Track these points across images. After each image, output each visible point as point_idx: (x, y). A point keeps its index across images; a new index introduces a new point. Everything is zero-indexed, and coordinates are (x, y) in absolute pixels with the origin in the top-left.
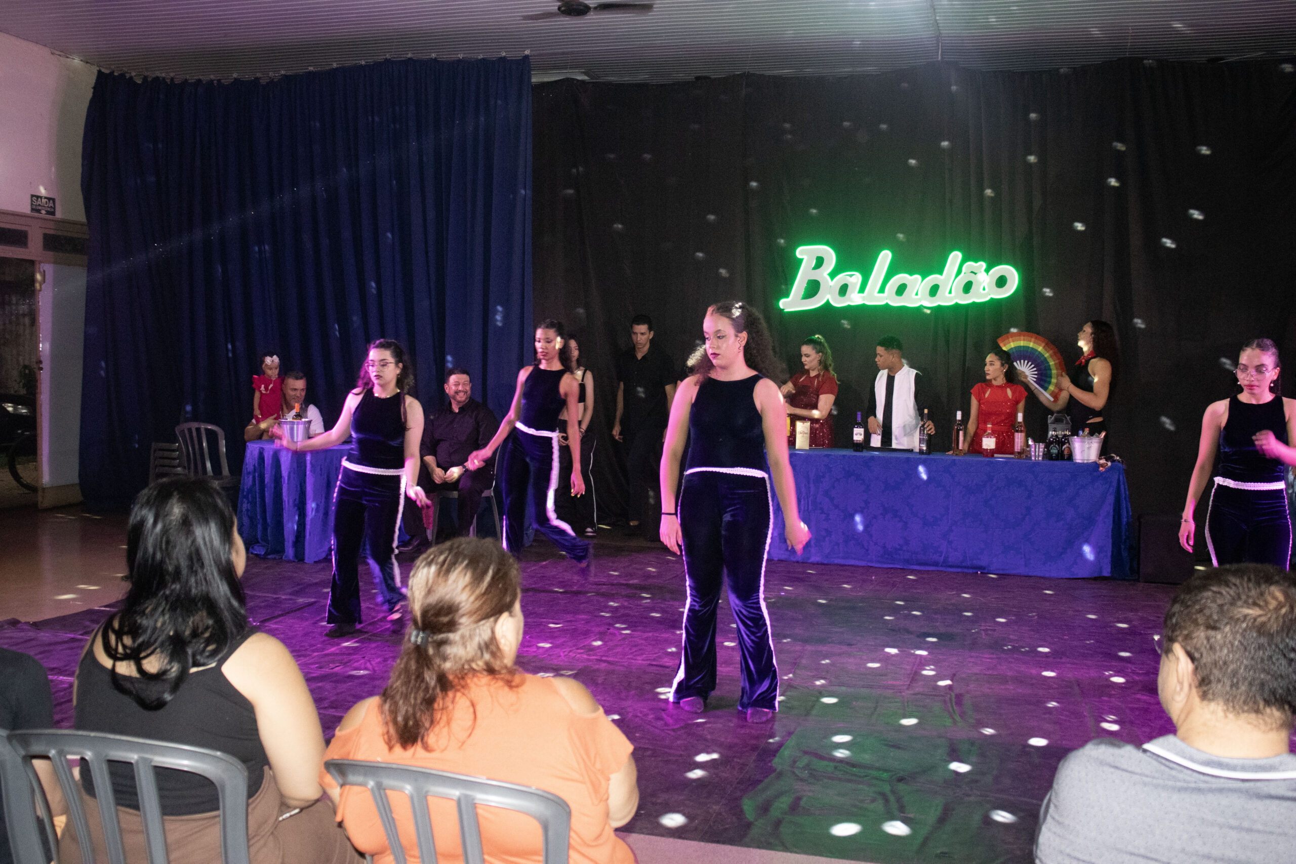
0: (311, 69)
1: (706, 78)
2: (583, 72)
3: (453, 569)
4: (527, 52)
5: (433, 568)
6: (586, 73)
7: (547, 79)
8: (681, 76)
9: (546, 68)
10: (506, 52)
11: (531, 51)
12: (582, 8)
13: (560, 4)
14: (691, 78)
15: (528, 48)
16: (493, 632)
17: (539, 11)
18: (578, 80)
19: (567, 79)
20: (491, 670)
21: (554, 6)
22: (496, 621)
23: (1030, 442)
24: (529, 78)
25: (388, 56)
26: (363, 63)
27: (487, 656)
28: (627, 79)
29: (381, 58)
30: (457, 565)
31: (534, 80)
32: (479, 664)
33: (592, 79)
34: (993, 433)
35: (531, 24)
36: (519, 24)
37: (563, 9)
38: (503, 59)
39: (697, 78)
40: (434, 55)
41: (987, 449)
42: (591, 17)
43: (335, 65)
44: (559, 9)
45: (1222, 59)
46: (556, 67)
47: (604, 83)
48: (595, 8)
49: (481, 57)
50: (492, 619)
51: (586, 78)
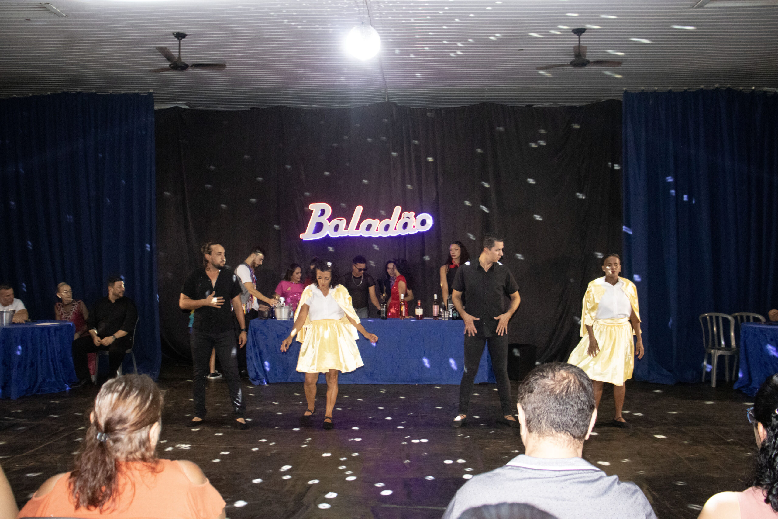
0: (15, 96)
1: (257, 108)
2: (185, 104)
3: (129, 395)
4: (151, 91)
5: (116, 395)
6: (186, 104)
7: (163, 107)
8: (243, 107)
9: (163, 101)
10: (138, 90)
11: (154, 90)
12: (183, 66)
13: (170, 63)
14: (248, 108)
15: (152, 88)
16: (149, 434)
17: (159, 67)
18: (182, 108)
19: (176, 107)
20: (144, 459)
21: (167, 64)
22: (151, 427)
23: (441, 310)
24: (153, 106)
25: (65, 90)
26: (49, 93)
27: (143, 450)
28: (211, 108)
29: (59, 91)
30: (131, 393)
31: (156, 107)
32: (138, 455)
33: (191, 107)
34: (422, 306)
35: (154, 75)
36: (148, 74)
37: (172, 66)
38: (137, 95)
39: (252, 108)
40: (94, 91)
41: (418, 315)
42: (190, 71)
43: (31, 94)
44: (170, 65)
45: (532, 106)
46: (169, 101)
47: (197, 110)
48: (192, 66)
49: (123, 92)
50: (148, 426)
51: (186, 107)
